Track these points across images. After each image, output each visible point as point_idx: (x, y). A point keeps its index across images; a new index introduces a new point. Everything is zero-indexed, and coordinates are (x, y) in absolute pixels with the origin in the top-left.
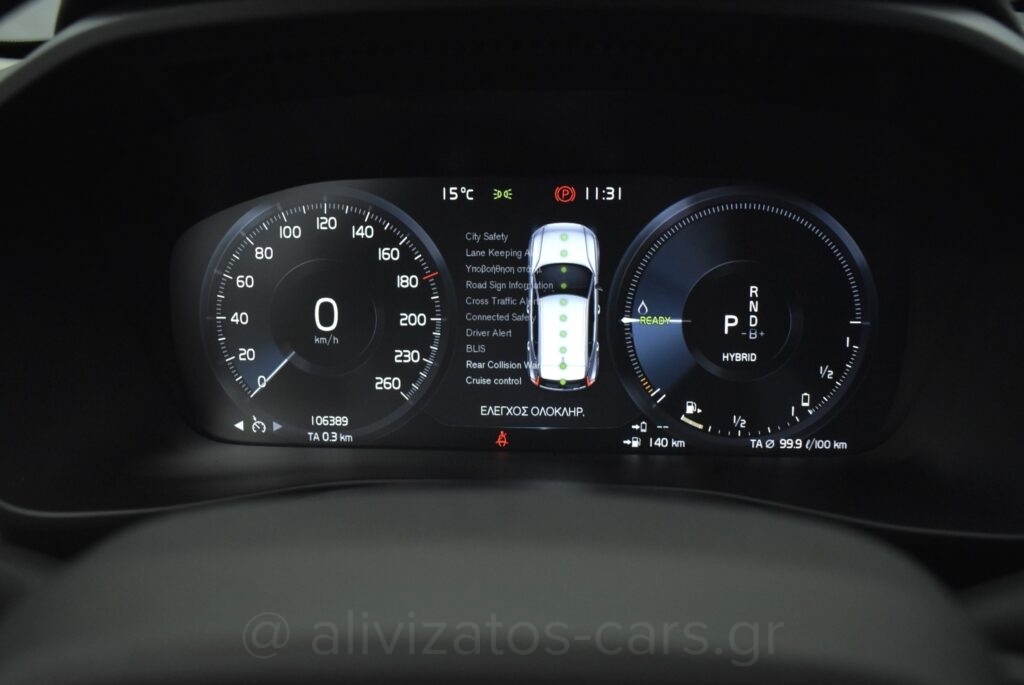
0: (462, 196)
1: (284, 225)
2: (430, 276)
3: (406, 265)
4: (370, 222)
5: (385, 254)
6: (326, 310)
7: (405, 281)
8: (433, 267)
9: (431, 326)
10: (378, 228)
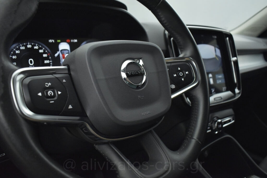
0: (52, 42)
1: (21, 47)
2: (49, 54)
3: (44, 53)
4: (37, 46)
5: (41, 51)
6: (31, 61)
7: (45, 55)
8: (49, 53)
9: (50, 63)
10: (39, 47)
